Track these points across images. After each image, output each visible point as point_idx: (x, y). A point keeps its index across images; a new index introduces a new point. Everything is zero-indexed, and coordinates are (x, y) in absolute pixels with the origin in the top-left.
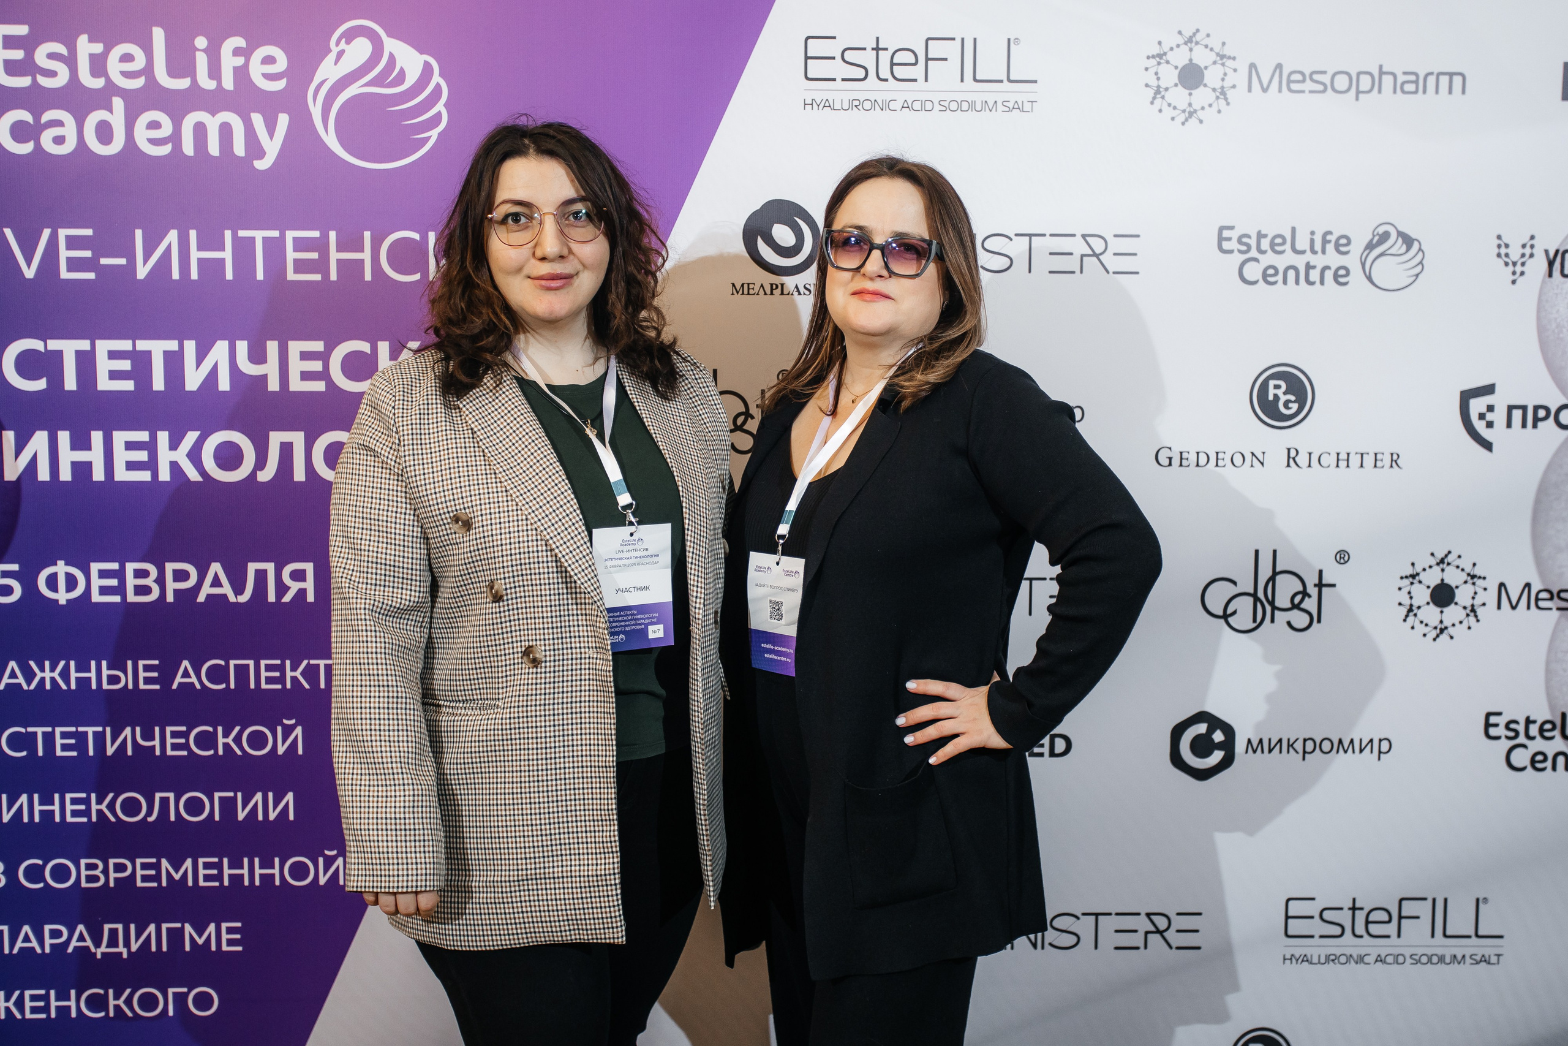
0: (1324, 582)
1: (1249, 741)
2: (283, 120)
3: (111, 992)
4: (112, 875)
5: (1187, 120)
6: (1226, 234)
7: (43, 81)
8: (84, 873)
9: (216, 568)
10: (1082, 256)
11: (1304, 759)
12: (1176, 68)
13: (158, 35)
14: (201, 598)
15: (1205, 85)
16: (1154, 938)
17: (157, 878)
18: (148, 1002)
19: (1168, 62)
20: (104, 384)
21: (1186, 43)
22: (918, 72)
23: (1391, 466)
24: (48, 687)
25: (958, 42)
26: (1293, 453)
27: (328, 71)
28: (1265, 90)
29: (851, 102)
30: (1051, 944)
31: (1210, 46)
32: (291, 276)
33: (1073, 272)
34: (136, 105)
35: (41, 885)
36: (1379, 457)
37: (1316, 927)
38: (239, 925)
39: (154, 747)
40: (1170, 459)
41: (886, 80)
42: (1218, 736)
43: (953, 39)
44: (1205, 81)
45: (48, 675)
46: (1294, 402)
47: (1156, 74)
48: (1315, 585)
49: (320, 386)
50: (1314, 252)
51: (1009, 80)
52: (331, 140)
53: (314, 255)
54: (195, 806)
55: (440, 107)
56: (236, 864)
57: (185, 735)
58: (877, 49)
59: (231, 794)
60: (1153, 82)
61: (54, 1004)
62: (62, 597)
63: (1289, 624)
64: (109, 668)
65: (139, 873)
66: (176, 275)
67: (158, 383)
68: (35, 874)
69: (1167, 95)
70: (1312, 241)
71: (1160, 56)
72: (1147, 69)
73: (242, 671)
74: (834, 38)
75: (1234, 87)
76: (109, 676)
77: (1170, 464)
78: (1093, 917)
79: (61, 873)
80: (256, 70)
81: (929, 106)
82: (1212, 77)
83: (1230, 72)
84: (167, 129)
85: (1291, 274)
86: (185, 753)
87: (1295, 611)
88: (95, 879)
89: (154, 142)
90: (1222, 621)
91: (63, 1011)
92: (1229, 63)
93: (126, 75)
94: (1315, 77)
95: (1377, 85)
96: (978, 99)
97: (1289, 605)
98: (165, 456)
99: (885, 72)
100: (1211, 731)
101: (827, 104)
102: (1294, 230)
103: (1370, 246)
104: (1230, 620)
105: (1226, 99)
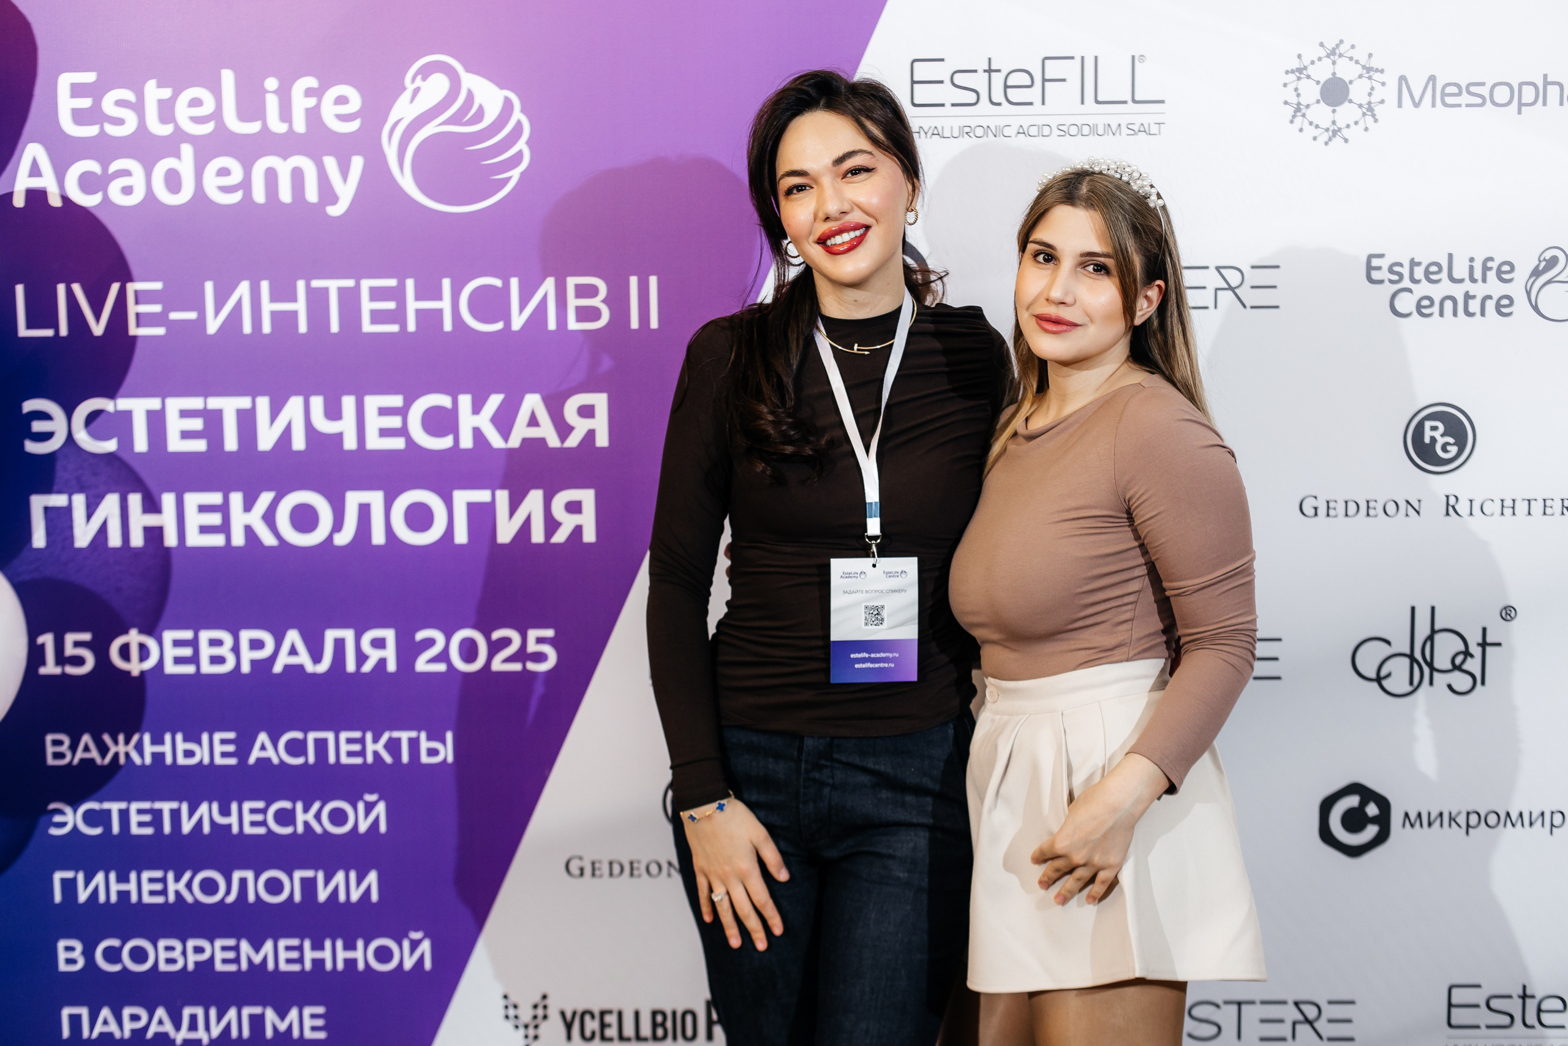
0: (1489, 640)
1: (1407, 815)
2: (357, 163)
4: (191, 958)
5: (1330, 139)
6: (1375, 262)
7: (112, 130)
8: (163, 955)
9: (293, 636)
10: (1217, 290)
11: (1467, 833)
12: (1318, 82)
13: (228, 77)
14: (278, 668)
15: (1351, 101)
16: (1304, 1030)
17: (237, 960)
19: (1308, 77)
20: (175, 444)
21: (1328, 56)
22: (1034, 94)
23: (1563, 514)
24: (122, 762)
25: (1077, 62)
26: (1452, 501)
27: (404, 110)
28: (1417, 105)
29: (961, 129)
30: (1190, 1036)
31: (1355, 59)
32: (367, 327)
33: (1206, 308)
34: (205, 151)
35: (119, 967)
36: (1548, 503)
37: (1484, 1017)
38: (320, 1010)
39: (231, 824)
40: (1316, 509)
41: (999, 104)
42: (1372, 810)
43: (1072, 58)
44: (1350, 97)
45: (121, 749)
46: (1454, 444)
47: (1296, 90)
48: (1479, 644)
49: (398, 443)
50: (1473, 280)
51: (1134, 101)
52: (407, 183)
53: (391, 305)
54: (274, 886)
55: (521, 145)
56: (318, 946)
57: (264, 811)
58: (989, 71)
59: (309, 874)
60: (1293, 100)
62: (135, 667)
63: (1450, 687)
64: (184, 742)
65: (219, 956)
66: (247, 328)
67: (231, 443)
68: (112, 955)
69: (1309, 113)
70: (1471, 268)
71: (1300, 70)
72: (1285, 85)
73: (321, 745)
74: (942, 60)
75: (1382, 102)
76: (184, 750)
77: (1316, 514)
78: (1235, 1008)
79: (139, 955)
80: (329, 113)
81: (1046, 131)
82: (1358, 92)
83: (1377, 85)
84: (237, 175)
85: (1448, 305)
86: (261, 831)
87: (1457, 673)
88: (174, 961)
89: (225, 189)
90: (1375, 685)
92: (1376, 76)
93: (196, 120)
94: (1473, 89)
95: (1541, 96)
96: (1100, 121)
97: (1449, 666)
98: (239, 519)
99: (998, 96)
100: (1363, 803)
101: (936, 132)
102: (1450, 256)
103: (1536, 273)
104: (1385, 683)
105: (1373, 116)
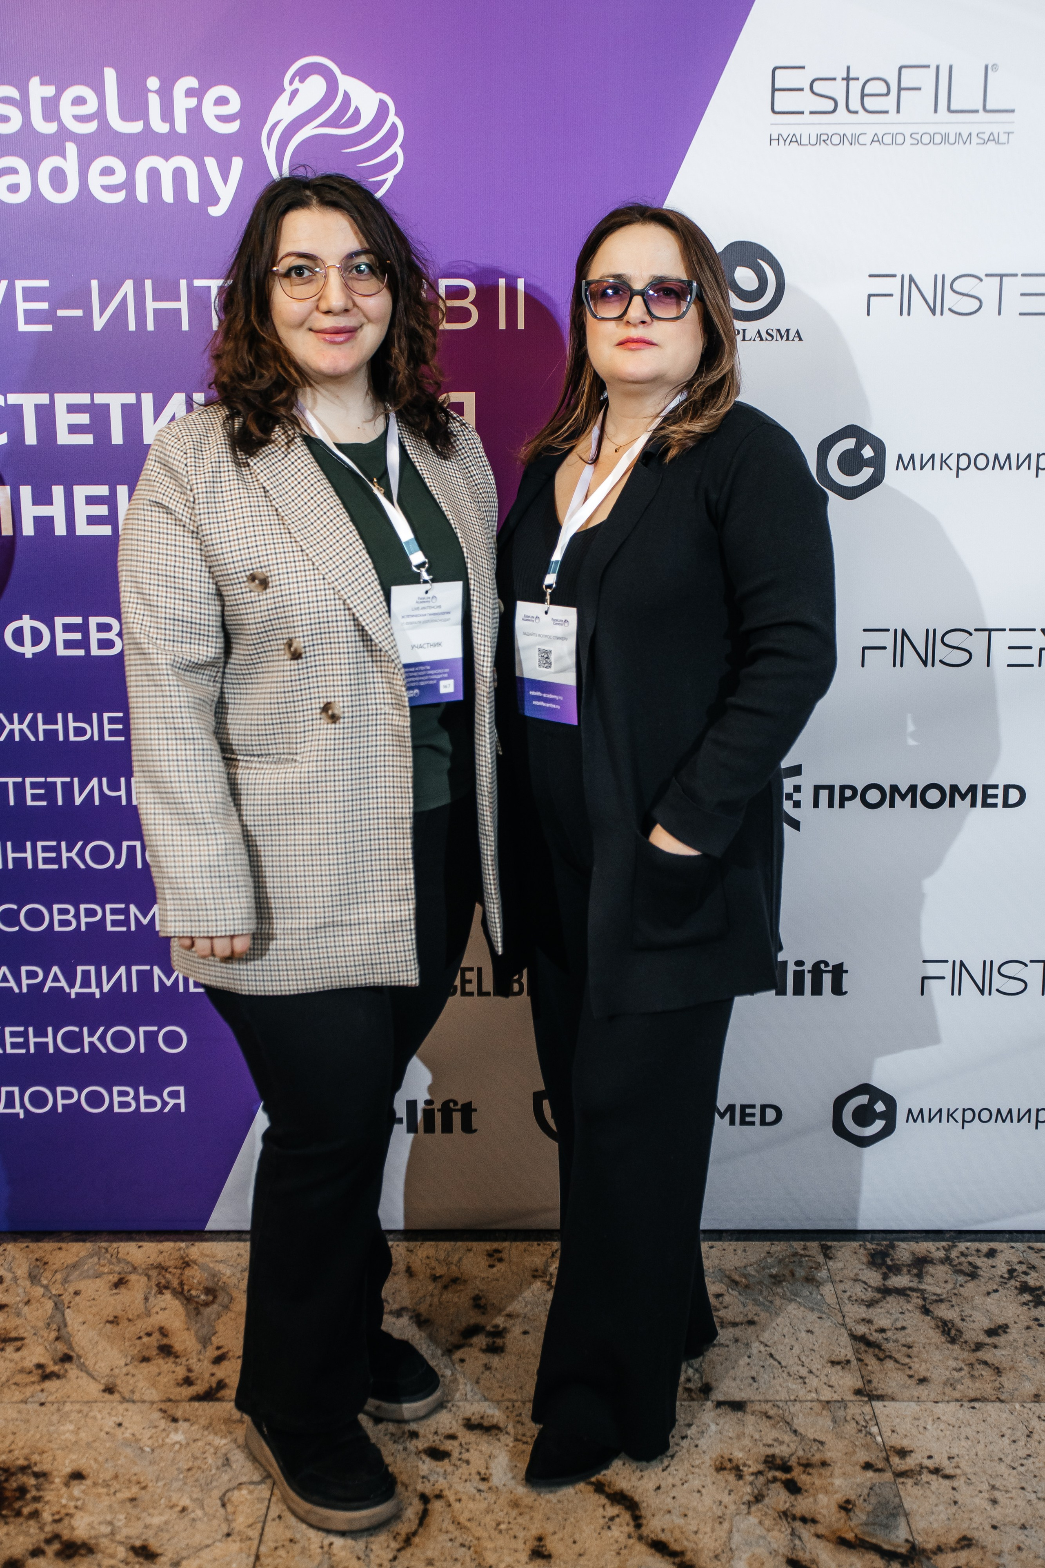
2: (237, 164)
3: (85, 1029)
4: (84, 920)
8: (56, 917)
13: (110, 76)
17: (126, 923)
18: (121, 1040)
20: (64, 438)
22: (890, 102)
24: (17, 738)
25: (933, 70)
27: (282, 112)
29: (819, 136)
30: (998, 990)
34: (89, 150)
35: (17, 929)
39: (120, 796)
41: (857, 112)
43: (928, 67)
45: (16, 727)
51: (985, 110)
55: (396, 148)
58: (848, 79)
61: (32, 1040)
62: (28, 650)
64: (75, 721)
65: (109, 918)
66: (132, 327)
67: (117, 438)
68: (10, 917)
74: (803, 67)
76: (75, 728)
78: (1040, 966)
79: (35, 917)
80: (210, 112)
81: (900, 139)
84: (120, 175)
88: (67, 923)
89: (107, 189)
91: (41, 1047)
93: (80, 119)
96: (953, 131)
99: (855, 104)
101: (794, 139)
